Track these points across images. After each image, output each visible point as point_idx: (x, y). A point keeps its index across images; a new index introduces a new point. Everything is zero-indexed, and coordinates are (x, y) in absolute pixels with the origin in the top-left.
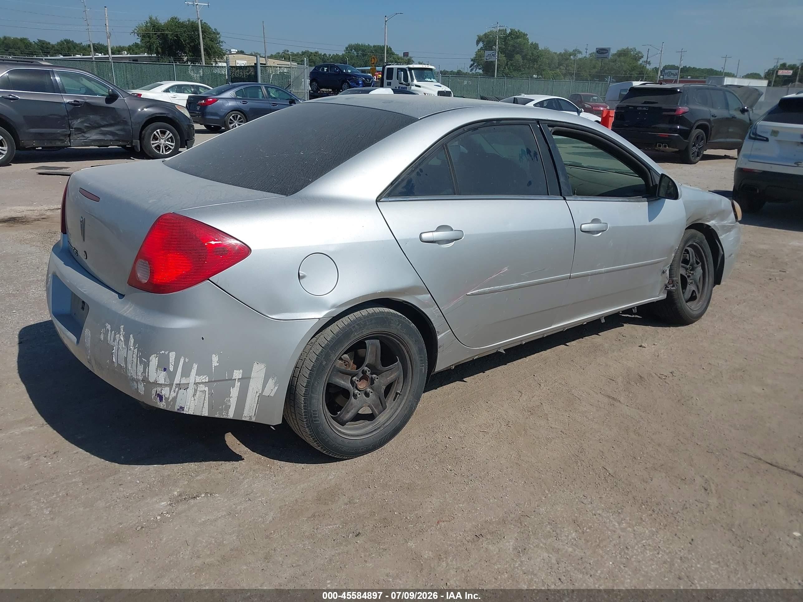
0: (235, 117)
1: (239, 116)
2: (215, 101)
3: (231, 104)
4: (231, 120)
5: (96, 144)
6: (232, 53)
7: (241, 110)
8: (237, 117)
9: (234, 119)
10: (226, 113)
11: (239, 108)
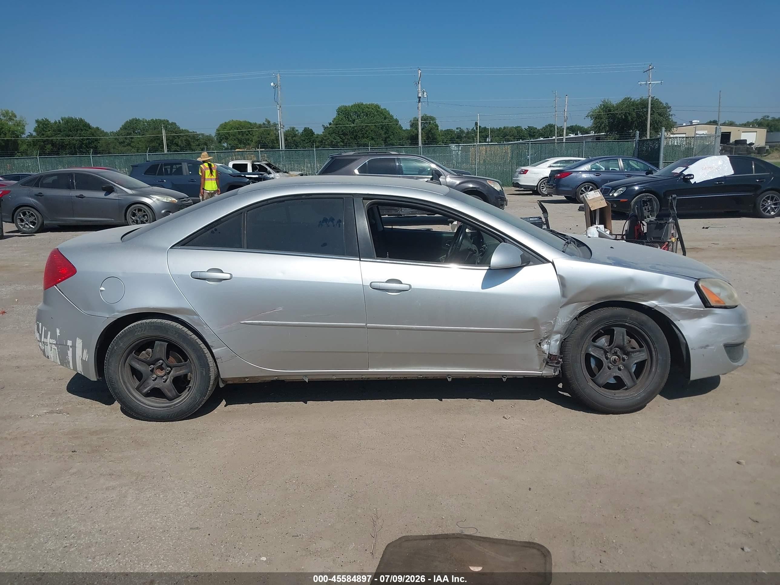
0: (587, 188)
1: (591, 187)
2: (570, 173)
3: (584, 176)
4: (582, 190)
5: (420, 213)
6: (693, 124)
7: (593, 182)
8: (589, 188)
9: (586, 190)
10: (577, 186)
11: (591, 180)
